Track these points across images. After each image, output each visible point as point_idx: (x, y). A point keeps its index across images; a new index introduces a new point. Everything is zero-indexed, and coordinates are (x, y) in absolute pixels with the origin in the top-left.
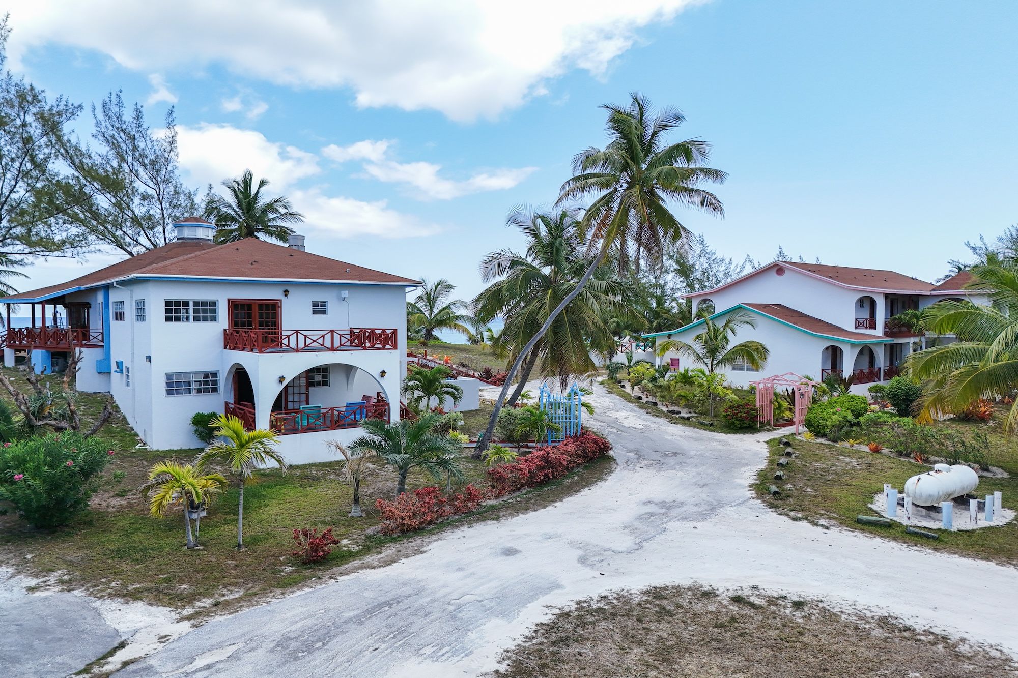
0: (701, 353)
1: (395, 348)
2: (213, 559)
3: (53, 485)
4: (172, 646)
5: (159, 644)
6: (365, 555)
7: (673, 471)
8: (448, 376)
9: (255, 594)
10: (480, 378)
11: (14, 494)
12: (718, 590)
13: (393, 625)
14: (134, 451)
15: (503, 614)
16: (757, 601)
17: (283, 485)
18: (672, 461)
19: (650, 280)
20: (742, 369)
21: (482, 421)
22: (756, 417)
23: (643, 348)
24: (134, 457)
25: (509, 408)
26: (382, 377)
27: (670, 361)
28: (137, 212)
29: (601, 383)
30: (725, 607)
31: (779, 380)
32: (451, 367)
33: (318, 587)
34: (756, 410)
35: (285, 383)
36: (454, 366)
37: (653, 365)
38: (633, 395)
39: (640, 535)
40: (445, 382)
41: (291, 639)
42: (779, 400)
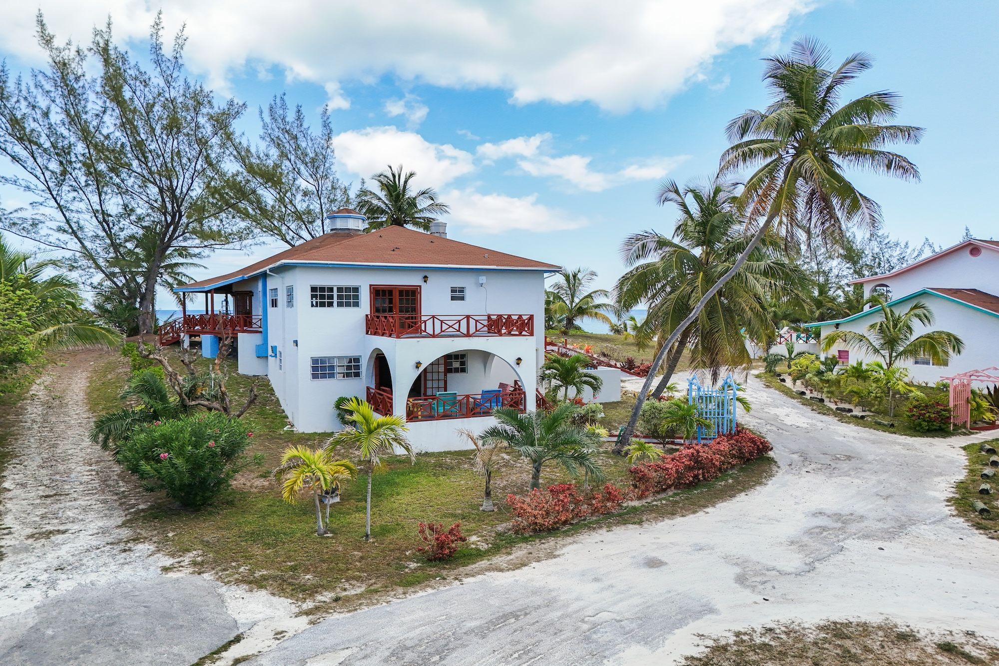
0: (877, 344)
1: (532, 334)
2: (340, 549)
3: (196, 465)
4: (286, 644)
5: (274, 640)
6: (494, 554)
7: (848, 478)
8: (587, 366)
9: (376, 591)
10: (623, 369)
11: (159, 473)
12: (918, 632)
13: (518, 642)
14: (282, 433)
15: (645, 641)
16: (975, 653)
17: (416, 472)
18: (845, 466)
19: (812, 267)
20: (928, 363)
21: (623, 414)
22: (949, 418)
23: (805, 339)
24: (281, 439)
25: (653, 401)
26: (518, 364)
27: (837, 354)
28: (299, 208)
29: (757, 376)
30: (930, 656)
31: (978, 376)
32: (592, 357)
33: (442, 588)
34: (949, 411)
35: (422, 369)
36: (595, 356)
37: (817, 358)
38: (795, 390)
39: (812, 553)
40: (582, 371)
41: (408, 649)
42: (978, 399)
